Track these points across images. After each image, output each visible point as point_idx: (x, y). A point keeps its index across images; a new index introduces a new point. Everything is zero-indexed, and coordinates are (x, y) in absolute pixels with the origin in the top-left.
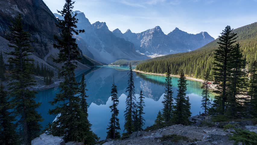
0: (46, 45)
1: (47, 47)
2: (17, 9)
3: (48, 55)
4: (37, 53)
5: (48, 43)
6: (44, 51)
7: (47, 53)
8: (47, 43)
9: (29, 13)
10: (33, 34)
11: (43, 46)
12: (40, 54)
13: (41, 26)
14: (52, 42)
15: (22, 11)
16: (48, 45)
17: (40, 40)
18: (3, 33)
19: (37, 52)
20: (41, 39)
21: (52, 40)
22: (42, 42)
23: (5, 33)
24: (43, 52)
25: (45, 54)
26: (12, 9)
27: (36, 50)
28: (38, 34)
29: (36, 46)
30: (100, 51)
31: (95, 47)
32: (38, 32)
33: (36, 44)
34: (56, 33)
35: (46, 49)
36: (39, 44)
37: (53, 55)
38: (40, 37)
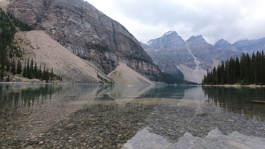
0: (113, 62)
1: (114, 64)
2: (96, 36)
3: (114, 71)
6: (111, 67)
8: (115, 61)
9: (107, 38)
10: (103, 53)
11: (110, 63)
12: (106, 70)
13: (118, 47)
14: (123, 59)
15: (100, 37)
18: (83, 55)
19: (104, 68)
20: (110, 57)
21: (123, 57)
22: (110, 60)
24: (109, 68)
25: (112, 70)
26: (92, 36)
27: (103, 67)
28: (108, 53)
29: (104, 63)
30: (193, 69)
31: (188, 65)
32: (108, 51)
33: (104, 62)
34: (128, 52)
35: (113, 66)
36: (107, 61)
37: (118, 71)
38: (109, 55)
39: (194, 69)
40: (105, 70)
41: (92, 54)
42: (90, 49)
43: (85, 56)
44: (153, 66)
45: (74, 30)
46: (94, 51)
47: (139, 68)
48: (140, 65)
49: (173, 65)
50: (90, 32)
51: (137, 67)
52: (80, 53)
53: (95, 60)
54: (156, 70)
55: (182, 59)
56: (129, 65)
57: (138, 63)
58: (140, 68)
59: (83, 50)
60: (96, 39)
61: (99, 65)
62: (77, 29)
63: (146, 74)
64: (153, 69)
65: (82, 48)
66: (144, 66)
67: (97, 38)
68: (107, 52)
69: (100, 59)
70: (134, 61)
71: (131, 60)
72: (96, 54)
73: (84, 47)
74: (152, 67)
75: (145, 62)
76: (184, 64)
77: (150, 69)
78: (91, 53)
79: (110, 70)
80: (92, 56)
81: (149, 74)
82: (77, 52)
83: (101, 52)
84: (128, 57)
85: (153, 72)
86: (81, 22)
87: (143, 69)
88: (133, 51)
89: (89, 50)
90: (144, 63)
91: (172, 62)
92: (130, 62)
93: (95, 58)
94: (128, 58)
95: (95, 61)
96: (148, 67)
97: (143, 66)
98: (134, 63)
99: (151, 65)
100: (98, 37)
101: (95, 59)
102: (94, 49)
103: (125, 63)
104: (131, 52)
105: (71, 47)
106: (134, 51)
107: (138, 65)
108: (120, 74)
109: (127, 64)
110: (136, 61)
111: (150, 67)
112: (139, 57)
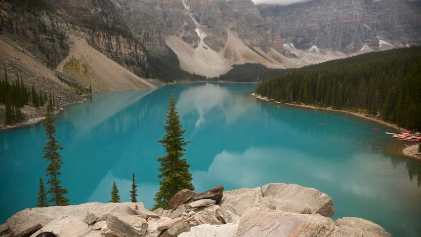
0: (62, 37)
1: (64, 42)
3: (67, 59)
4: (44, 56)
5: (67, 32)
6: (59, 50)
7: (65, 55)
8: (65, 33)
10: (36, 15)
11: (57, 40)
12: (51, 58)
14: (76, 29)
16: (68, 38)
17: (51, 26)
19: (44, 53)
20: (53, 25)
21: (77, 25)
22: (55, 32)
24: (56, 53)
25: (61, 57)
27: (42, 50)
28: (47, 14)
29: (43, 40)
30: (193, 47)
31: (184, 39)
32: (46, 9)
33: (43, 36)
34: (86, 10)
35: (62, 47)
36: (48, 35)
37: (76, 59)
38: (51, 20)
39: (195, 47)
40: (48, 57)
41: (5, 13)
44: (138, 45)
46: (6, 5)
47: (111, 50)
48: (114, 43)
49: (160, 38)
51: (109, 48)
53: (15, 31)
54: (142, 53)
55: (173, 23)
56: (92, 43)
57: (110, 40)
58: (115, 50)
61: (30, 45)
63: (128, 63)
64: (138, 51)
66: (122, 46)
68: (44, 11)
69: (30, 29)
70: (102, 34)
71: (94, 30)
72: (15, 15)
74: (136, 48)
75: (124, 36)
76: (178, 35)
77: (133, 53)
78: (2, 11)
79: (58, 57)
80: (4, 19)
81: (133, 63)
83: (29, 11)
84: (88, 25)
85: (138, 58)
87: (121, 53)
88: (96, 10)
90: (121, 39)
91: (156, 31)
92: (93, 37)
93: (14, 26)
94: (87, 27)
95: (17, 32)
96: (130, 49)
97: (120, 45)
98: (101, 40)
99: (134, 44)
101: (17, 29)
103: (83, 40)
104: (92, 11)
106: (99, 10)
107: (110, 44)
108: (85, 66)
109: (87, 40)
110: (106, 34)
111: (132, 47)
112: (110, 25)
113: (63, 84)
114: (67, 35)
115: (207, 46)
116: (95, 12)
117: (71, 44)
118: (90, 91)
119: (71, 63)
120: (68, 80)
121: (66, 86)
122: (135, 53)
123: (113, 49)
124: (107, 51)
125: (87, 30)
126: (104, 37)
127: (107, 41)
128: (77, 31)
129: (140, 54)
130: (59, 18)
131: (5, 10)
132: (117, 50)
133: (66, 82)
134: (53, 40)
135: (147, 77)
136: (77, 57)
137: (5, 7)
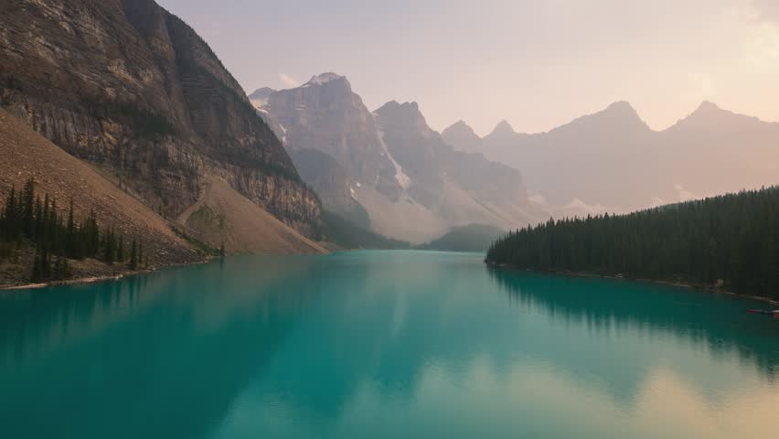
0: (192, 173)
1: (195, 181)
2: (119, 70)
3: (196, 207)
4: (160, 200)
5: (200, 167)
6: (185, 194)
7: (193, 201)
8: (197, 168)
9: (157, 82)
10: (155, 141)
11: (183, 178)
12: (171, 204)
13: (193, 118)
14: (216, 166)
15: (136, 75)
16: (201, 176)
17: (176, 159)
18: (74, 141)
19: (161, 196)
20: (179, 157)
21: (217, 159)
22: (181, 166)
23: (78, 141)
24: (180, 197)
25: (186, 204)
26: (108, 71)
27: (158, 191)
28: (173, 141)
29: (162, 177)
30: (392, 200)
31: (378, 189)
32: (173, 134)
33: (162, 172)
34: (232, 139)
35: (190, 189)
36: (171, 171)
37: (210, 206)
38: (178, 149)
39: (395, 200)
40: (166, 203)
41: (111, 137)
42: (99, 119)
43: (81, 144)
44: (308, 192)
45: (30, 34)
46: (114, 126)
47: (266, 197)
48: (270, 186)
49: (343, 187)
50: (100, 52)
51: (262, 193)
52: (62, 131)
53: (122, 163)
54: (312, 203)
55: (364, 166)
56: (237, 186)
57: (265, 181)
58: (271, 197)
59: (73, 122)
60: (123, 82)
61: (140, 183)
62: (42, 33)
63: (290, 217)
64: (307, 200)
65: (67, 112)
66: (283, 192)
67: (125, 80)
68: (170, 138)
69: (145, 161)
70: (253, 174)
71: (242, 168)
72: (126, 140)
73: (77, 111)
74: (304, 197)
75: (287, 178)
76: (370, 184)
77: (298, 202)
78: (107, 134)
79: (181, 203)
80: (108, 146)
81: (297, 218)
82: (49, 129)
83: (146, 135)
84: (233, 159)
85: (305, 210)
86: (61, 8)
87: (280, 202)
88: (248, 140)
89: (96, 122)
90: (282, 181)
91: (338, 177)
92: (240, 177)
93: (122, 157)
94: (232, 163)
95: (125, 165)
96: (295, 196)
97: (279, 191)
98: (252, 181)
99: (300, 189)
100: (130, 78)
101: (125, 160)
102: (117, 120)
103: (224, 180)
104: (242, 141)
105: (27, 107)
106: (252, 140)
107: (265, 188)
108: (221, 218)
109: (229, 181)
110: (259, 174)
111: (298, 194)
112: (267, 161)
113: (178, 239)
114: (199, 172)
115: (412, 200)
116: (245, 142)
117: (204, 186)
118: (222, 252)
119: (201, 211)
120: (188, 234)
121: (182, 242)
122: (301, 204)
123: (268, 195)
124: (260, 198)
125: (231, 166)
126: (257, 179)
127: (260, 183)
128: (216, 168)
129: (310, 205)
130: (191, 147)
131: (110, 133)
132: (274, 197)
133: (184, 236)
134: (179, 179)
135: (318, 239)
136: (211, 203)
137: (112, 130)
